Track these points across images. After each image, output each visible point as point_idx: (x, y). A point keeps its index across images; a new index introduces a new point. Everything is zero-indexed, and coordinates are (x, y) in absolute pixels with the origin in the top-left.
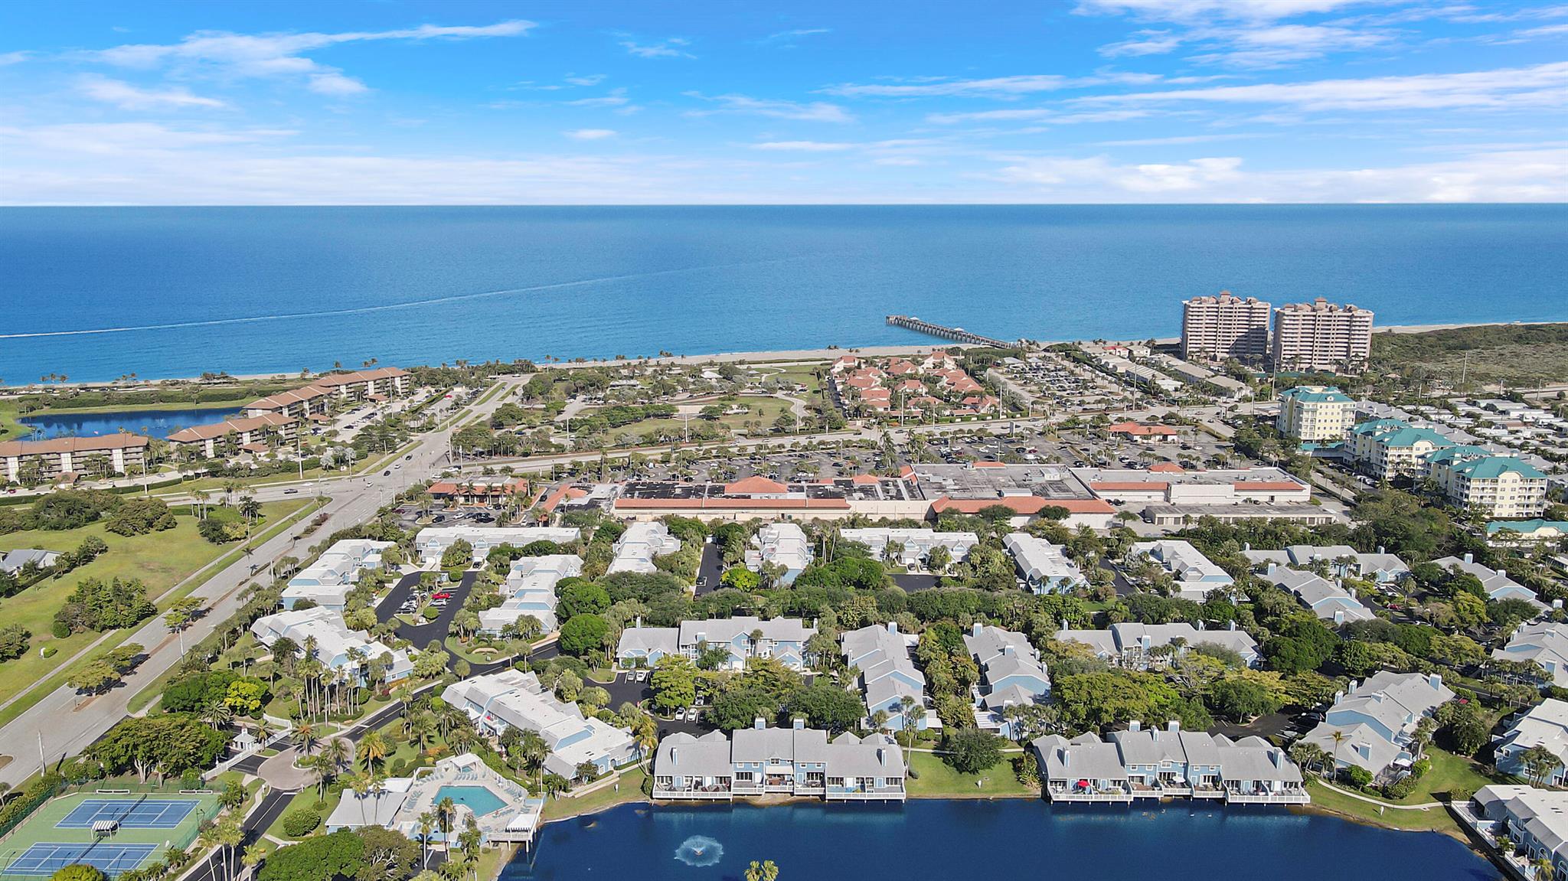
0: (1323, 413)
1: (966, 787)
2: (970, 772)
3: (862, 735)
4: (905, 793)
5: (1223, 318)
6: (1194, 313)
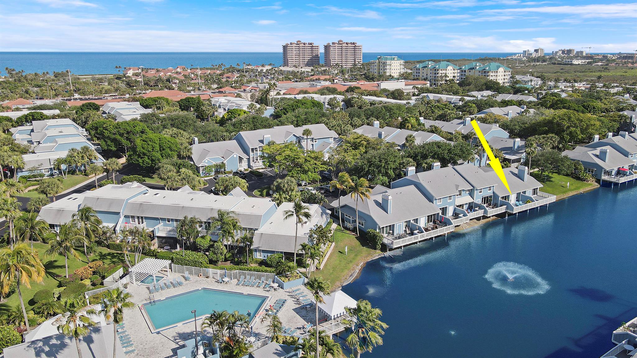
0: (394, 66)
5: (301, 51)
6: (290, 49)
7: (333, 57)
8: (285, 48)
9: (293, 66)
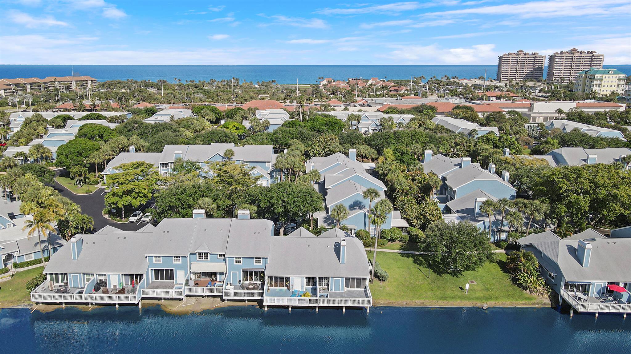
0: (606, 82)
1: (449, 293)
2: (451, 274)
3: (318, 232)
4: (370, 299)
5: (520, 63)
6: (505, 61)
7: (557, 69)
8: (501, 58)
9: (506, 80)
